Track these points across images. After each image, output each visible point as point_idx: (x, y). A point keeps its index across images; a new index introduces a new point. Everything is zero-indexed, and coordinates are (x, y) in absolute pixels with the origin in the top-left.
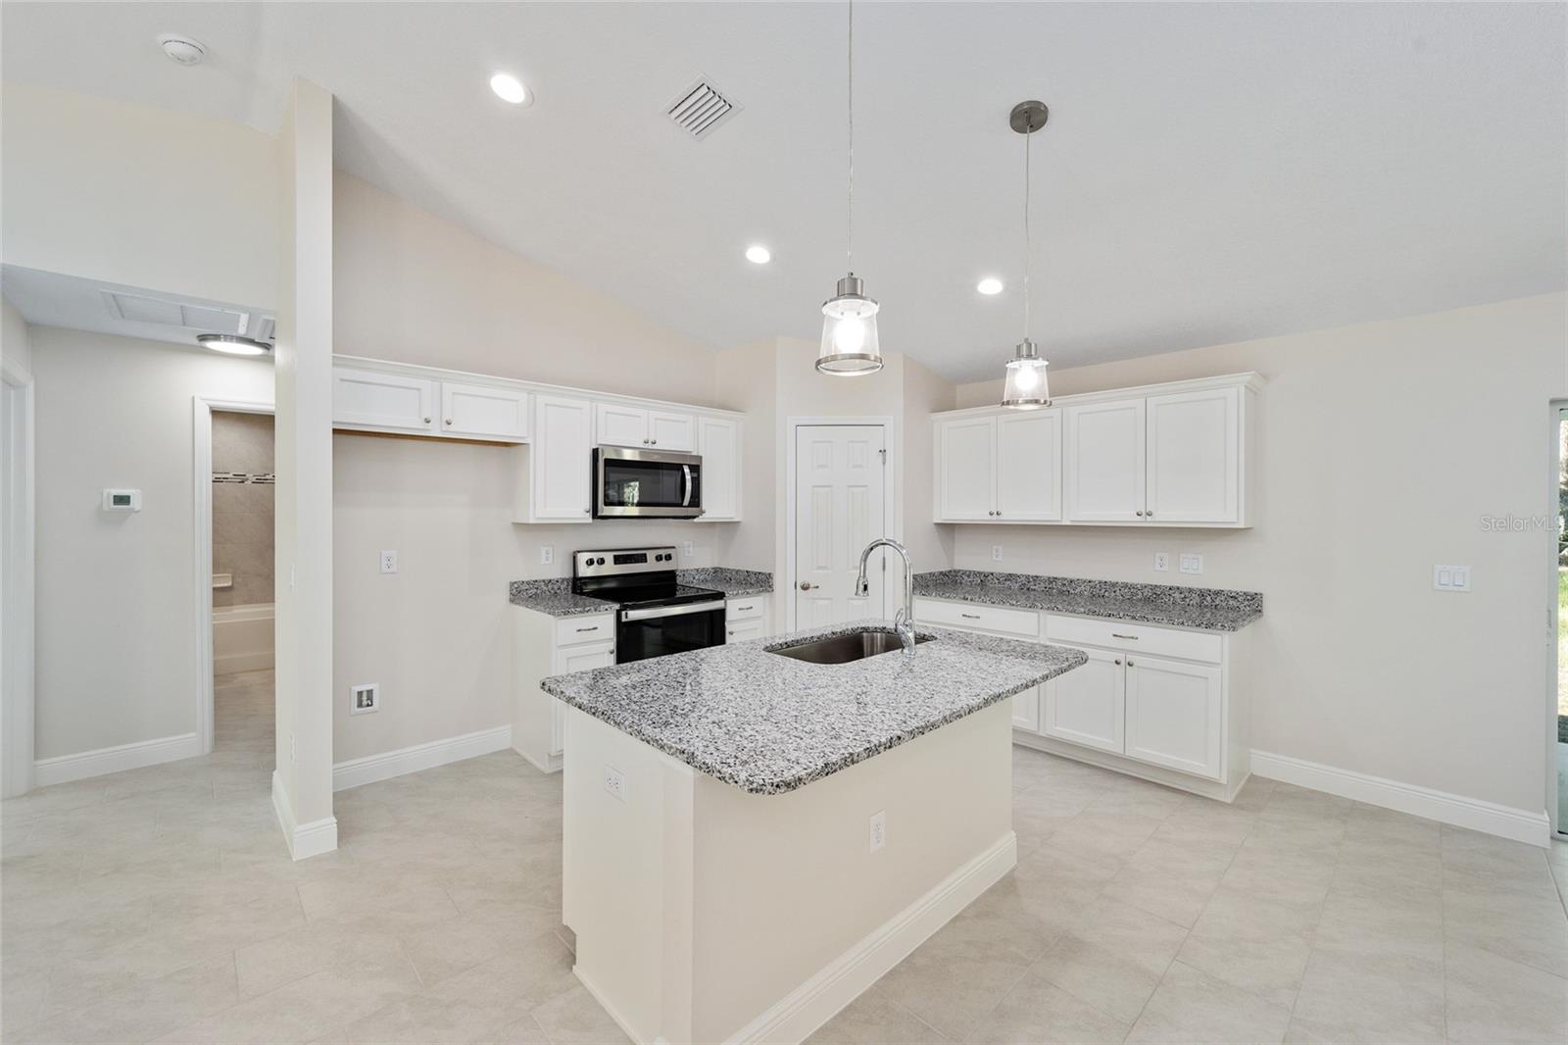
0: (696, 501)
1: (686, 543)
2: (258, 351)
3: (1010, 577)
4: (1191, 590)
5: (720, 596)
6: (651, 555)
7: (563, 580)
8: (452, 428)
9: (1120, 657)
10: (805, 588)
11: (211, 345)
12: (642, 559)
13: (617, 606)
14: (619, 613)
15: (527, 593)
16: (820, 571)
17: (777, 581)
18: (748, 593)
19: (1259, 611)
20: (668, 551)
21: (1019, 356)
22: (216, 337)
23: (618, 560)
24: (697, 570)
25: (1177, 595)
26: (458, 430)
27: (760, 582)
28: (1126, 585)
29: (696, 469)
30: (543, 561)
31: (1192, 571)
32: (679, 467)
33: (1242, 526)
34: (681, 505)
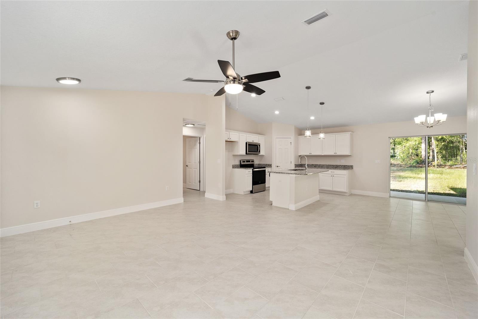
0: (259, 152)
1: (256, 159)
2: (193, 126)
3: (312, 165)
4: (342, 165)
5: (265, 168)
6: (251, 161)
7: (240, 164)
8: (231, 139)
9: (332, 175)
10: (277, 167)
11: (187, 125)
12: (249, 161)
13: (253, 168)
14: (253, 169)
15: (234, 167)
16: (280, 164)
17: (273, 166)
18: (268, 167)
19: (352, 168)
20: (253, 160)
21: (321, 133)
22: (189, 124)
24: (256, 164)
25: (340, 166)
27: (270, 166)
28: (332, 165)
29: (259, 146)
30: (237, 161)
31: (343, 162)
32: (257, 145)
33: (349, 155)
34: (257, 152)
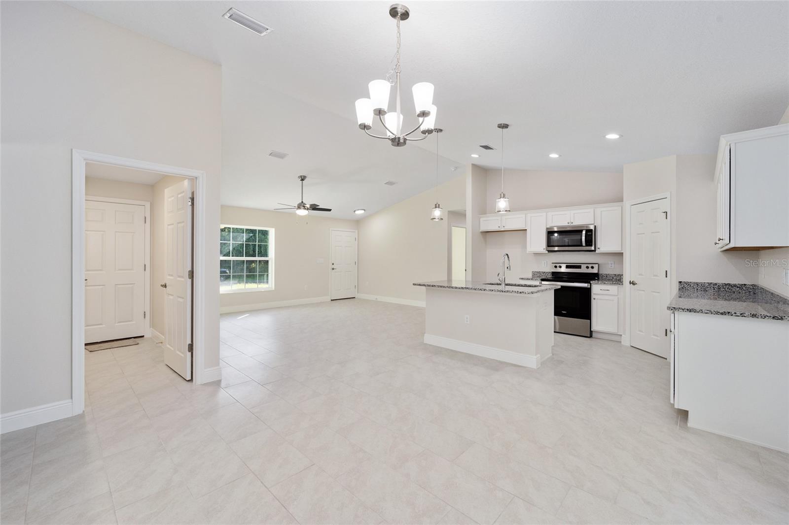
0: (590, 244)
1: (610, 263)
6: (583, 266)
7: (549, 272)
8: (505, 228)
10: (634, 284)
12: (579, 267)
16: (640, 276)
17: (625, 281)
18: (604, 283)
20: (593, 265)
23: (567, 267)
24: (615, 275)
26: (507, 228)
30: (543, 266)
32: (582, 231)
34: (582, 246)
